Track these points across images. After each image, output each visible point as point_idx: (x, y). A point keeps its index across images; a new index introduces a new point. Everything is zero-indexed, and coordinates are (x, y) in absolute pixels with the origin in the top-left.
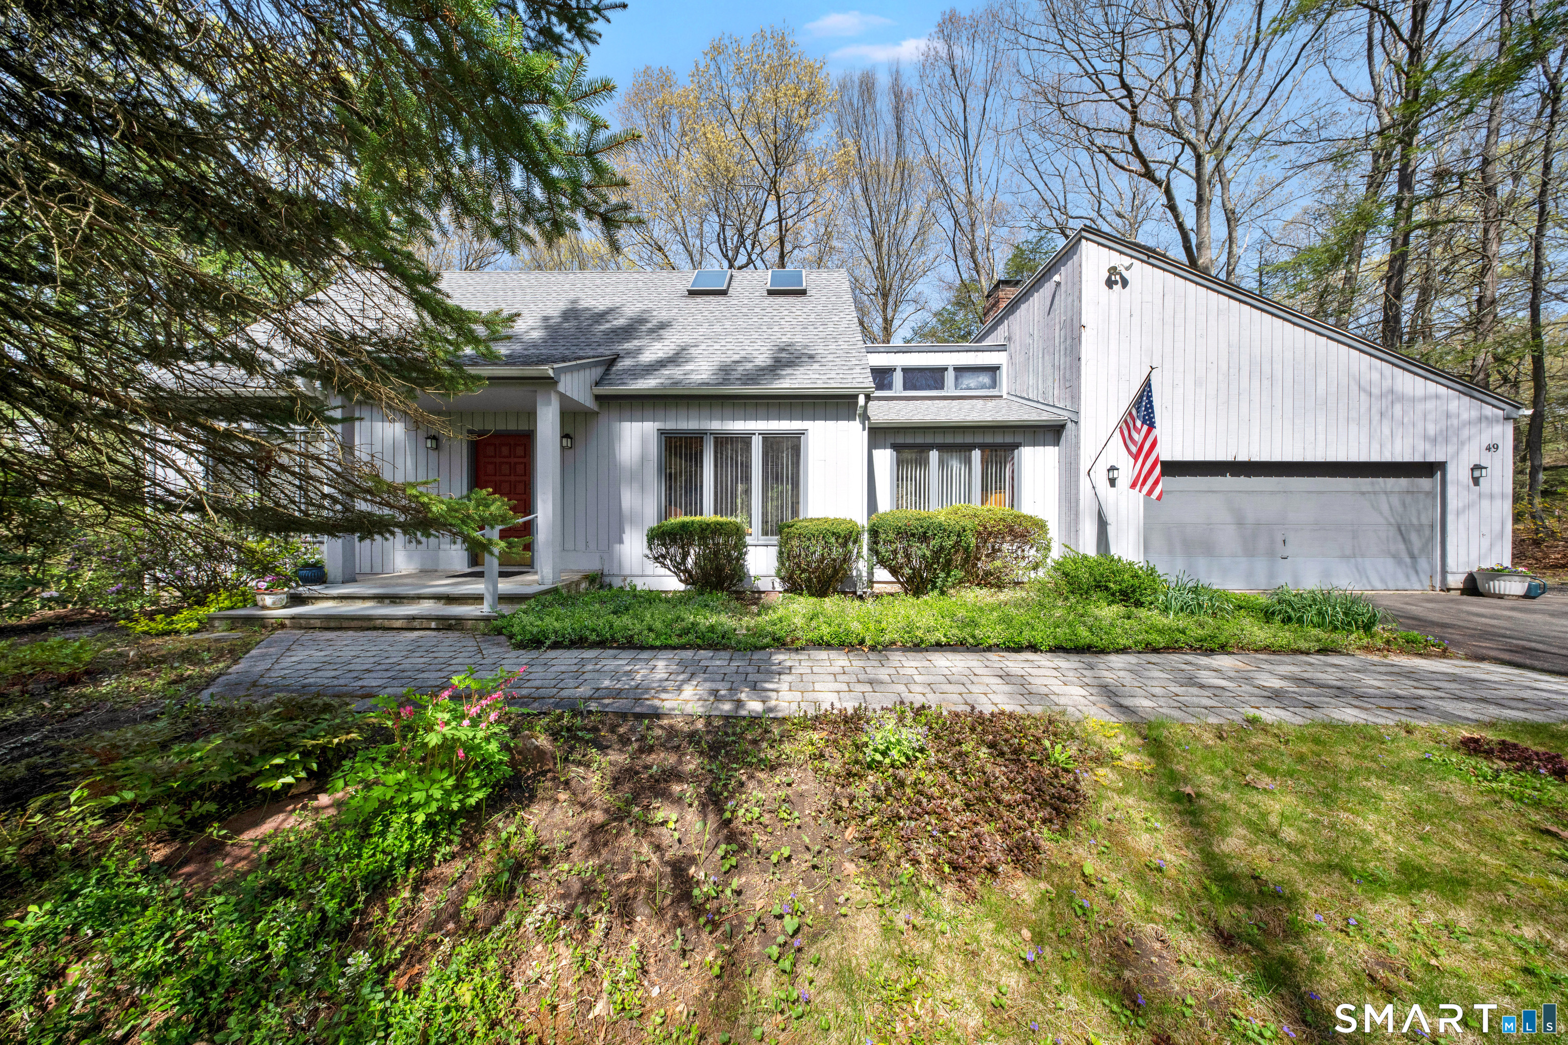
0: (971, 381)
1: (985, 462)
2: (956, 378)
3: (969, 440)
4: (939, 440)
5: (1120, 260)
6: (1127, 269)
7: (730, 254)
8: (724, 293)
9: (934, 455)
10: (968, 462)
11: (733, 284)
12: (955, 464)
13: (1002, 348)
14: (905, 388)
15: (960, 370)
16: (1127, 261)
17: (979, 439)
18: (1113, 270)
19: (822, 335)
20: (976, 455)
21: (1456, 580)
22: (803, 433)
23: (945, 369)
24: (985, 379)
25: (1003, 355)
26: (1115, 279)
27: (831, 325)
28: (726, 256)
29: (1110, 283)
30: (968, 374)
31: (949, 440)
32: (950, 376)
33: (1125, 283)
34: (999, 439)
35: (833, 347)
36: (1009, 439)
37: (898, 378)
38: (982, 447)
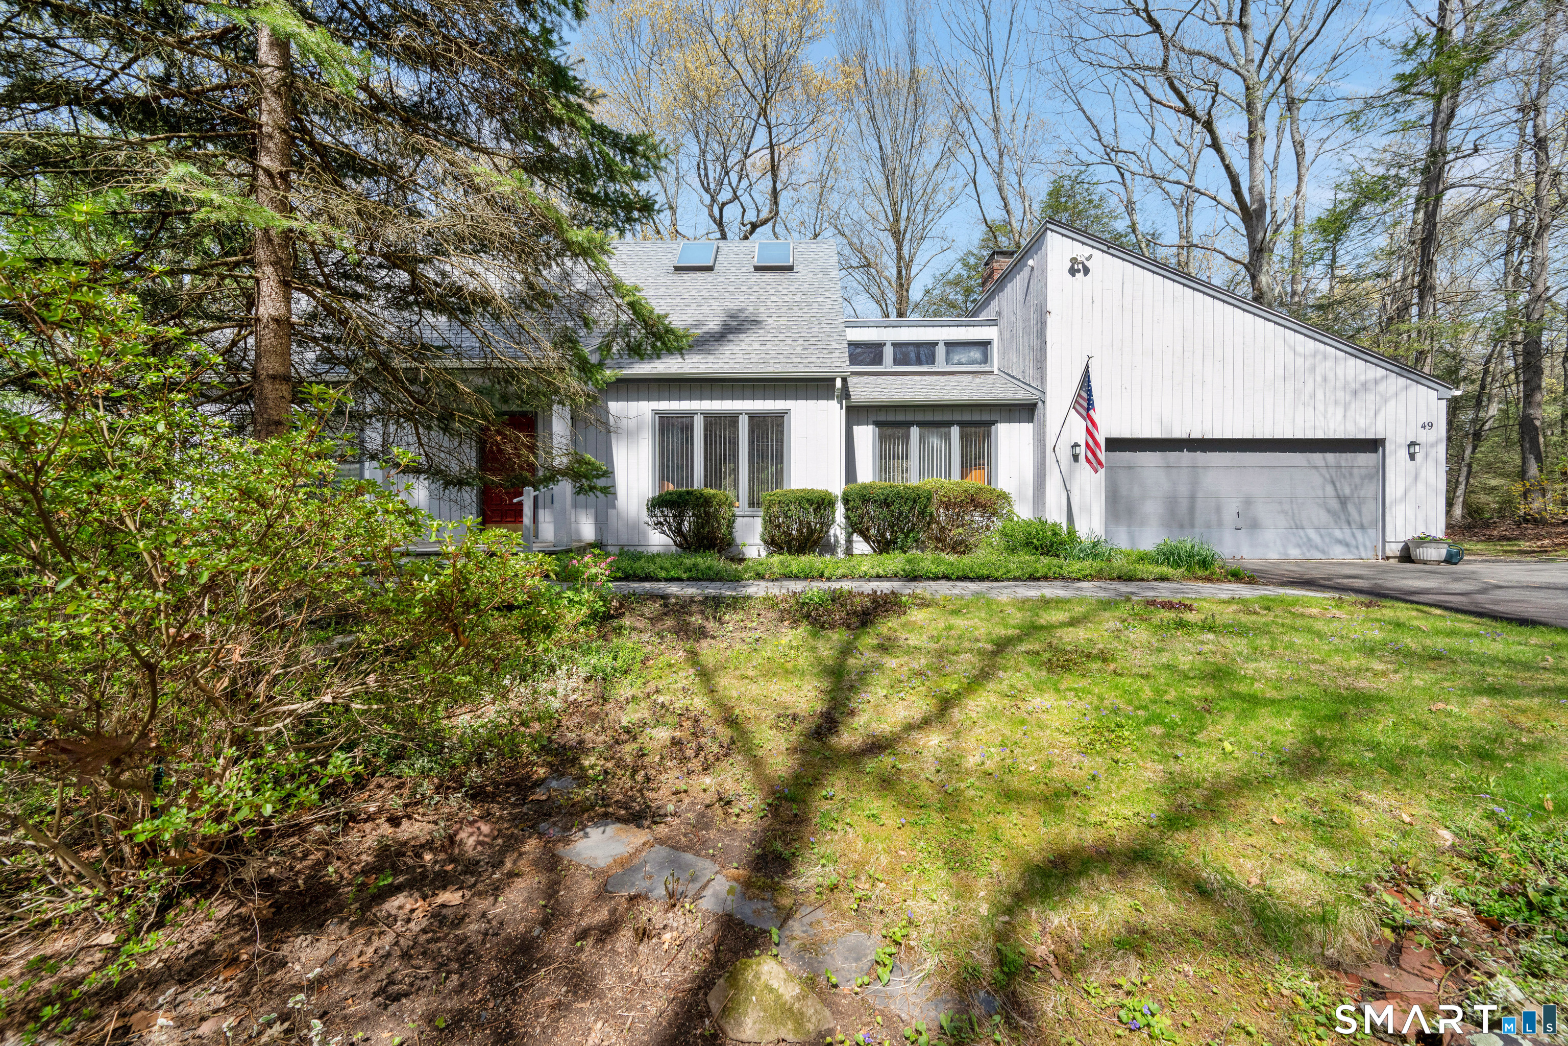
0: (961, 356)
1: (963, 437)
2: (948, 353)
3: (947, 417)
4: (920, 417)
5: (1081, 251)
6: (1088, 259)
7: (712, 186)
8: (710, 269)
9: (915, 431)
10: (948, 437)
11: (720, 258)
12: (935, 441)
13: (993, 323)
14: (896, 362)
15: (951, 345)
16: (1088, 251)
17: (957, 417)
18: (1074, 260)
19: (806, 316)
20: (955, 431)
21: (1394, 549)
22: (786, 412)
23: (935, 344)
24: (976, 354)
25: (995, 329)
26: (1077, 268)
27: (815, 305)
28: (707, 190)
29: (1073, 272)
30: (959, 349)
31: (929, 417)
32: (941, 351)
33: (1086, 271)
34: (976, 417)
35: (816, 329)
36: (986, 417)
37: (888, 352)
38: (961, 424)
